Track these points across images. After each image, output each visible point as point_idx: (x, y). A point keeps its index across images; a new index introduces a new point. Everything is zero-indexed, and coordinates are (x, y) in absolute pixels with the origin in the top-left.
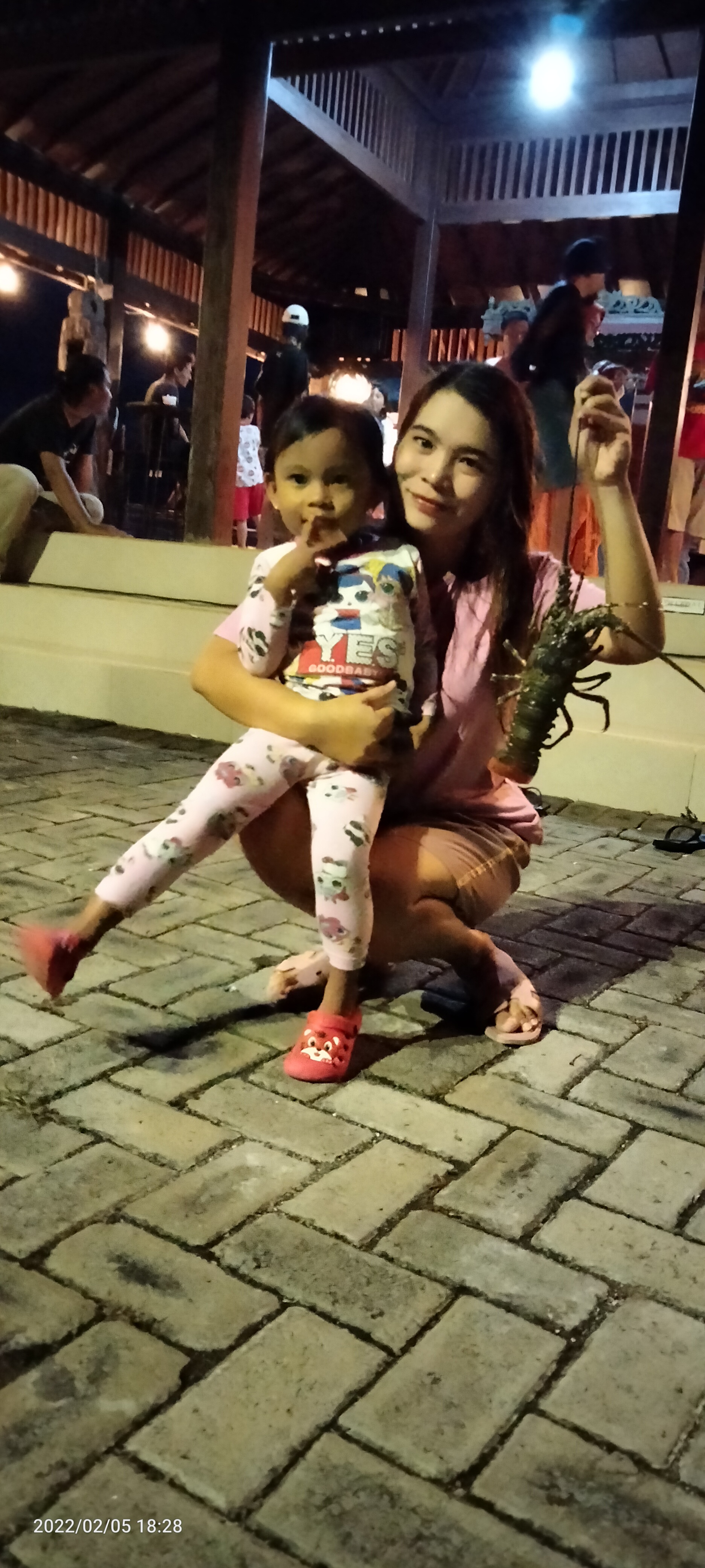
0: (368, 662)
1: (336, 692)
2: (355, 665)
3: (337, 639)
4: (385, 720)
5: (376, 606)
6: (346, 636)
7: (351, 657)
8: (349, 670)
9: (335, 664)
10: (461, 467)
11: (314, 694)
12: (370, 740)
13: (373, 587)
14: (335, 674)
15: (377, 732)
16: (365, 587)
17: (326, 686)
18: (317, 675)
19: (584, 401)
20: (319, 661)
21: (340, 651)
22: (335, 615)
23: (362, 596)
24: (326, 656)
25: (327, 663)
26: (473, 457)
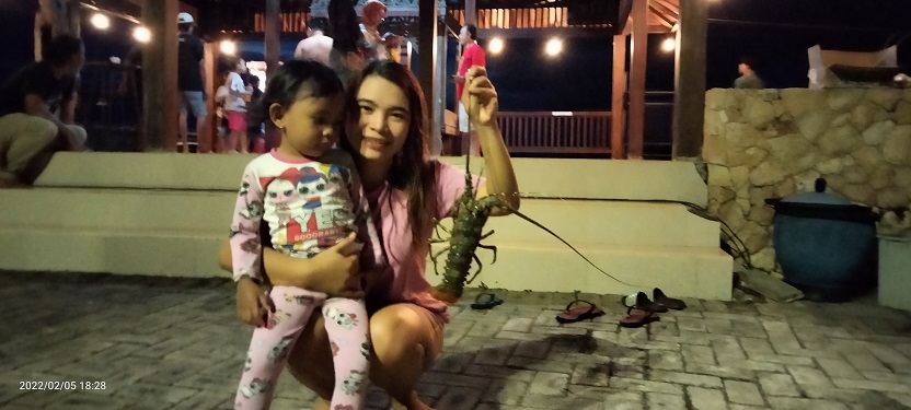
0: (331, 226)
1: (316, 250)
2: (324, 230)
3: (308, 218)
4: (354, 263)
5: (330, 192)
6: (313, 215)
7: (320, 226)
8: (321, 234)
9: (311, 232)
10: (392, 119)
11: (304, 255)
12: (347, 275)
13: (327, 181)
14: (312, 239)
15: (351, 270)
16: (322, 181)
17: (310, 248)
18: (300, 242)
19: (471, 81)
20: (300, 232)
21: (312, 224)
22: (304, 202)
23: (320, 188)
24: (304, 228)
25: (305, 233)
26: (398, 112)
